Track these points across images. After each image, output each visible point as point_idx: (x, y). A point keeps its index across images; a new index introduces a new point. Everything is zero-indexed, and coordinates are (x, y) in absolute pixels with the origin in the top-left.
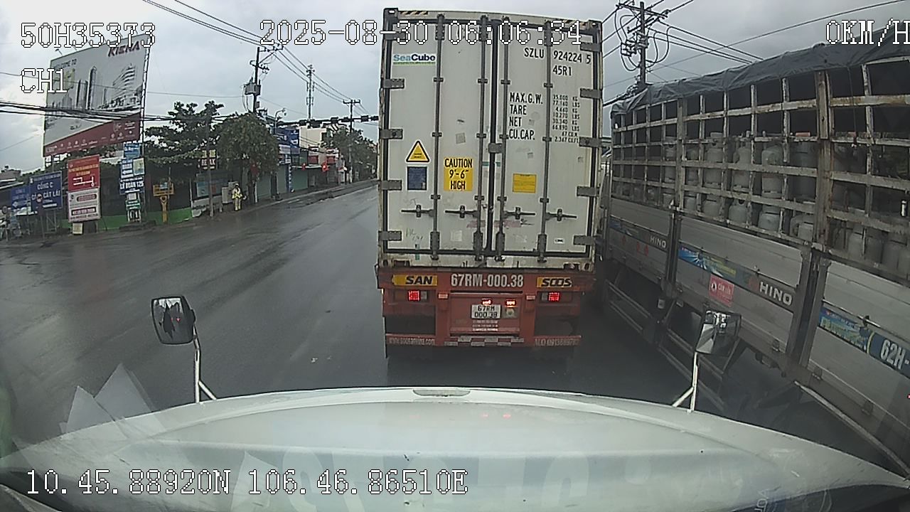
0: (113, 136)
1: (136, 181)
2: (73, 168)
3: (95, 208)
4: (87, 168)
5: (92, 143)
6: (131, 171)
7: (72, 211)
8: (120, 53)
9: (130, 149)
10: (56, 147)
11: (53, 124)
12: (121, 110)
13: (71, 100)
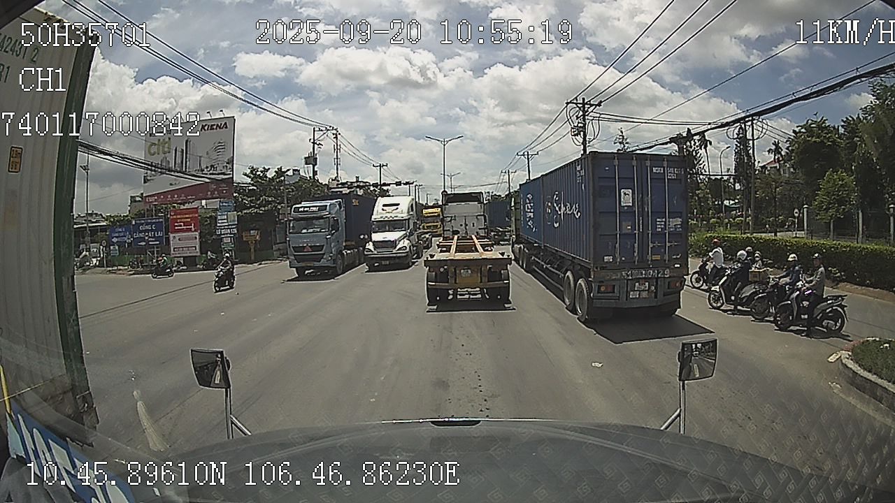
0: (209, 193)
1: (230, 229)
2: (174, 215)
3: (195, 247)
4: (187, 216)
5: (190, 197)
6: (226, 221)
7: (174, 248)
8: (211, 129)
9: (224, 204)
10: (156, 198)
11: (152, 180)
12: (215, 174)
13: (169, 162)
